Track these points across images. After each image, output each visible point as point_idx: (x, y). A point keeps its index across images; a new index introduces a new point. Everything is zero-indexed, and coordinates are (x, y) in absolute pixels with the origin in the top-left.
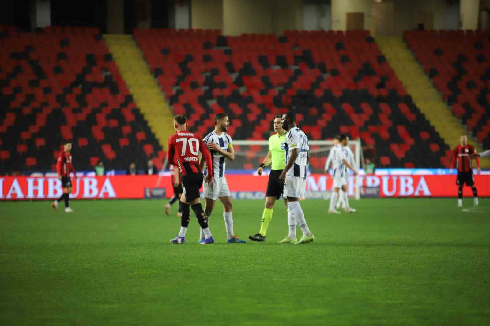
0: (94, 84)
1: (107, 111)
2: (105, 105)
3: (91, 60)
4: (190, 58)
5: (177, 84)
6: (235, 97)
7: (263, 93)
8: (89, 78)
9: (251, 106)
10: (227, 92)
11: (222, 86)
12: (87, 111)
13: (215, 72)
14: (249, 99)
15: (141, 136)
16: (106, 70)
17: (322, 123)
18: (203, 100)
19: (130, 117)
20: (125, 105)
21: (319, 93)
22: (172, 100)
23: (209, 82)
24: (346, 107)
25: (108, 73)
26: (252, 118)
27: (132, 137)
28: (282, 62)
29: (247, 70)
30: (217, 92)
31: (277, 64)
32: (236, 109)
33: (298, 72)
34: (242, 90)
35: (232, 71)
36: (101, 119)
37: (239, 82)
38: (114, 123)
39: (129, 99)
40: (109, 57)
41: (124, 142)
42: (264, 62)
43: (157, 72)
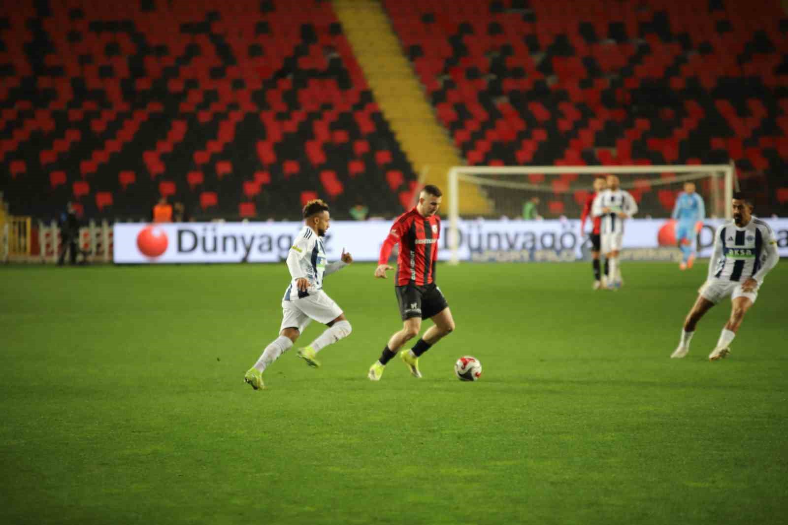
0: (313, 73)
1: (330, 116)
2: (328, 106)
3: (308, 33)
4: (466, 28)
5: (446, 72)
6: (540, 92)
7: (585, 84)
8: (304, 64)
9: (563, 107)
10: (525, 84)
11: (518, 73)
12: (298, 117)
13: (507, 50)
14: (562, 96)
15: (383, 157)
16: (331, 48)
17: (681, 133)
18: (486, 98)
19: (367, 127)
20: (359, 106)
21: (677, 83)
22: (436, 98)
23: (497, 68)
24: (723, 106)
25: (335, 55)
26: (565, 126)
27: (369, 159)
28: (617, 32)
29: (561, 47)
30: (509, 84)
31: (612, 36)
32: (540, 111)
33: (645, 50)
34: (551, 81)
35: (534, 47)
36: (321, 129)
37: (545, 68)
38: (341, 137)
39: (367, 97)
40: (336, 29)
41: (356, 167)
42: (588, 32)
43: (412, 53)
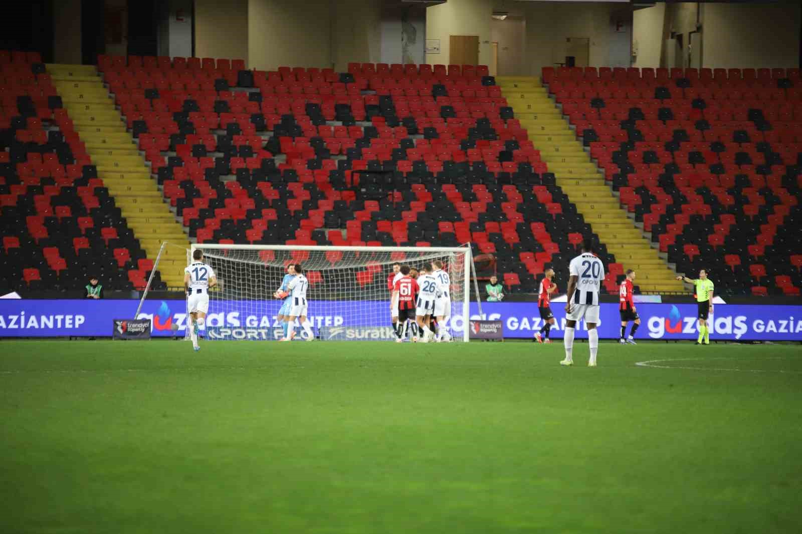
0: (32, 146)
1: (52, 191)
2: (50, 181)
3: (26, 106)
4: (191, 106)
5: (171, 148)
6: (267, 171)
7: (314, 166)
8: (23, 136)
9: (292, 186)
10: (253, 163)
11: (246, 152)
13: (234, 130)
14: (292, 175)
15: (109, 234)
16: (53, 122)
17: (409, 216)
18: (212, 176)
19: (92, 203)
20: (82, 182)
21: (404, 167)
22: (162, 175)
23: (223, 146)
24: (450, 190)
25: (55, 129)
26: (294, 205)
27: (94, 235)
28: (343, 113)
29: (288, 127)
30: (237, 163)
31: (337, 118)
32: (270, 193)
33: (371, 133)
34: (279, 160)
35: (262, 128)
36: (42, 203)
37: (274, 148)
38: (64, 212)
39: (90, 171)
40: (56, 102)
41: (81, 244)
42: (315, 113)
43: (137, 129)
